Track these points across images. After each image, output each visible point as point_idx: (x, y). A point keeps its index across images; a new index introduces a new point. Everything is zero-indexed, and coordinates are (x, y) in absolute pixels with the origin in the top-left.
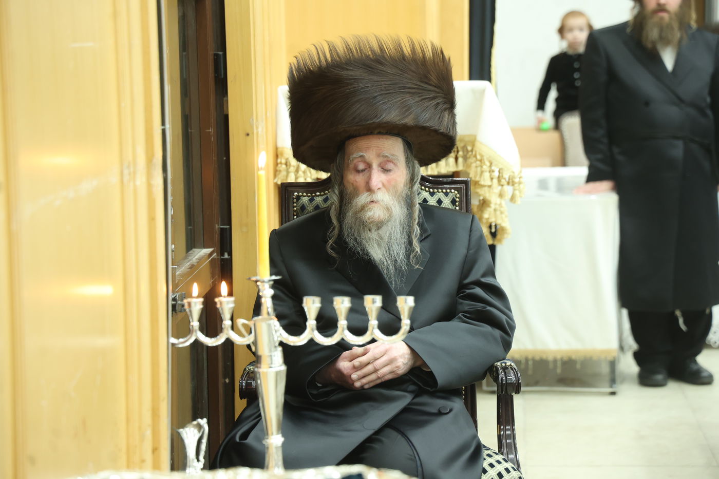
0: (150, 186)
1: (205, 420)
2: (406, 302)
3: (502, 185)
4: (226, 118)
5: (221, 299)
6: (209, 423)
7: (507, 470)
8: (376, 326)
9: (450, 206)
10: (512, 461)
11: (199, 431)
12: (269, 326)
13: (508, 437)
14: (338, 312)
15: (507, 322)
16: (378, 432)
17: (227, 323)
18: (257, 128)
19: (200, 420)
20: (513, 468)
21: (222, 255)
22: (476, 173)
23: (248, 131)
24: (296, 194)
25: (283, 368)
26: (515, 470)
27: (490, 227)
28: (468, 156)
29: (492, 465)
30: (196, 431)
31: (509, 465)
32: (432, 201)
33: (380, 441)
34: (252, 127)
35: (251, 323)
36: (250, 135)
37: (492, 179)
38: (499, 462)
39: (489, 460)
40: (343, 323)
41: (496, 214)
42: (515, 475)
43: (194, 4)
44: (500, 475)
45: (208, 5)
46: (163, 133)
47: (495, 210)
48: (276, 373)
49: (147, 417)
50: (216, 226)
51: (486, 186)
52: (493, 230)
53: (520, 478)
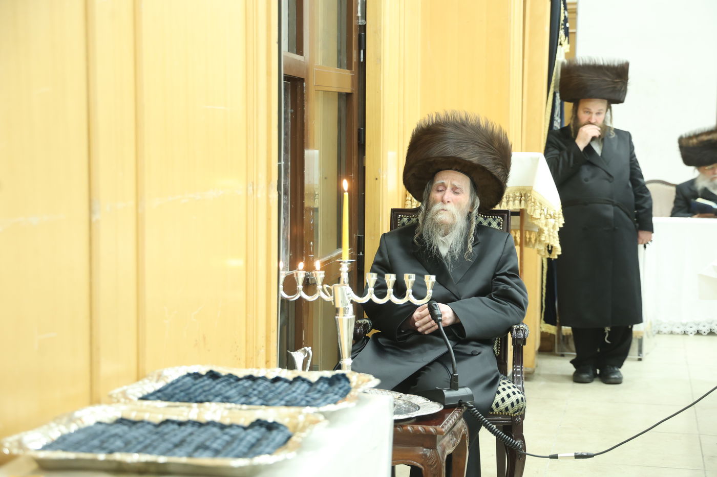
1: (310, 348)
2: (430, 279)
3: (547, 219)
4: (364, 168)
5: (315, 271)
6: (312, 350)
7: (514, 393)
8: (411, 293)
9: (497, 227)
10: (520, 389)
11: (304, 355)
12: (342, 289)
13: (518, 372)
15: (524, 301)
16: (430, 364)
17: (319, 287)
18: (383, 175)
19: (306, 348)
20: (518, 392)
21: (359, 253)
22: (531, 209)
23: (377, 177)
24: (400, 216)
25: (354, 317)
26: (519, 393)
27: (548, 247)
28: (528, 200)
29: (504, 389)
30: (302, 354)
31: (516, 390)
32: (485, 224)
33: (429, 369)
34: (379, 174)
35: (331, 288)
36: (378, 180)
37: (541, 214)
38: (509, 388)
39: (503, 386)
40: (390, 290)
41: (549, 238)
42: (519, 396)
43: (345, 97)
44: (509, 396)
45: (355, 99)
46: (280, 166)
47: (549, 236)
48: (348, 320)
49: (262, 341)
50: (354, 234)
51: (538, 219)
52: (550, 249)
53: (522, 398)
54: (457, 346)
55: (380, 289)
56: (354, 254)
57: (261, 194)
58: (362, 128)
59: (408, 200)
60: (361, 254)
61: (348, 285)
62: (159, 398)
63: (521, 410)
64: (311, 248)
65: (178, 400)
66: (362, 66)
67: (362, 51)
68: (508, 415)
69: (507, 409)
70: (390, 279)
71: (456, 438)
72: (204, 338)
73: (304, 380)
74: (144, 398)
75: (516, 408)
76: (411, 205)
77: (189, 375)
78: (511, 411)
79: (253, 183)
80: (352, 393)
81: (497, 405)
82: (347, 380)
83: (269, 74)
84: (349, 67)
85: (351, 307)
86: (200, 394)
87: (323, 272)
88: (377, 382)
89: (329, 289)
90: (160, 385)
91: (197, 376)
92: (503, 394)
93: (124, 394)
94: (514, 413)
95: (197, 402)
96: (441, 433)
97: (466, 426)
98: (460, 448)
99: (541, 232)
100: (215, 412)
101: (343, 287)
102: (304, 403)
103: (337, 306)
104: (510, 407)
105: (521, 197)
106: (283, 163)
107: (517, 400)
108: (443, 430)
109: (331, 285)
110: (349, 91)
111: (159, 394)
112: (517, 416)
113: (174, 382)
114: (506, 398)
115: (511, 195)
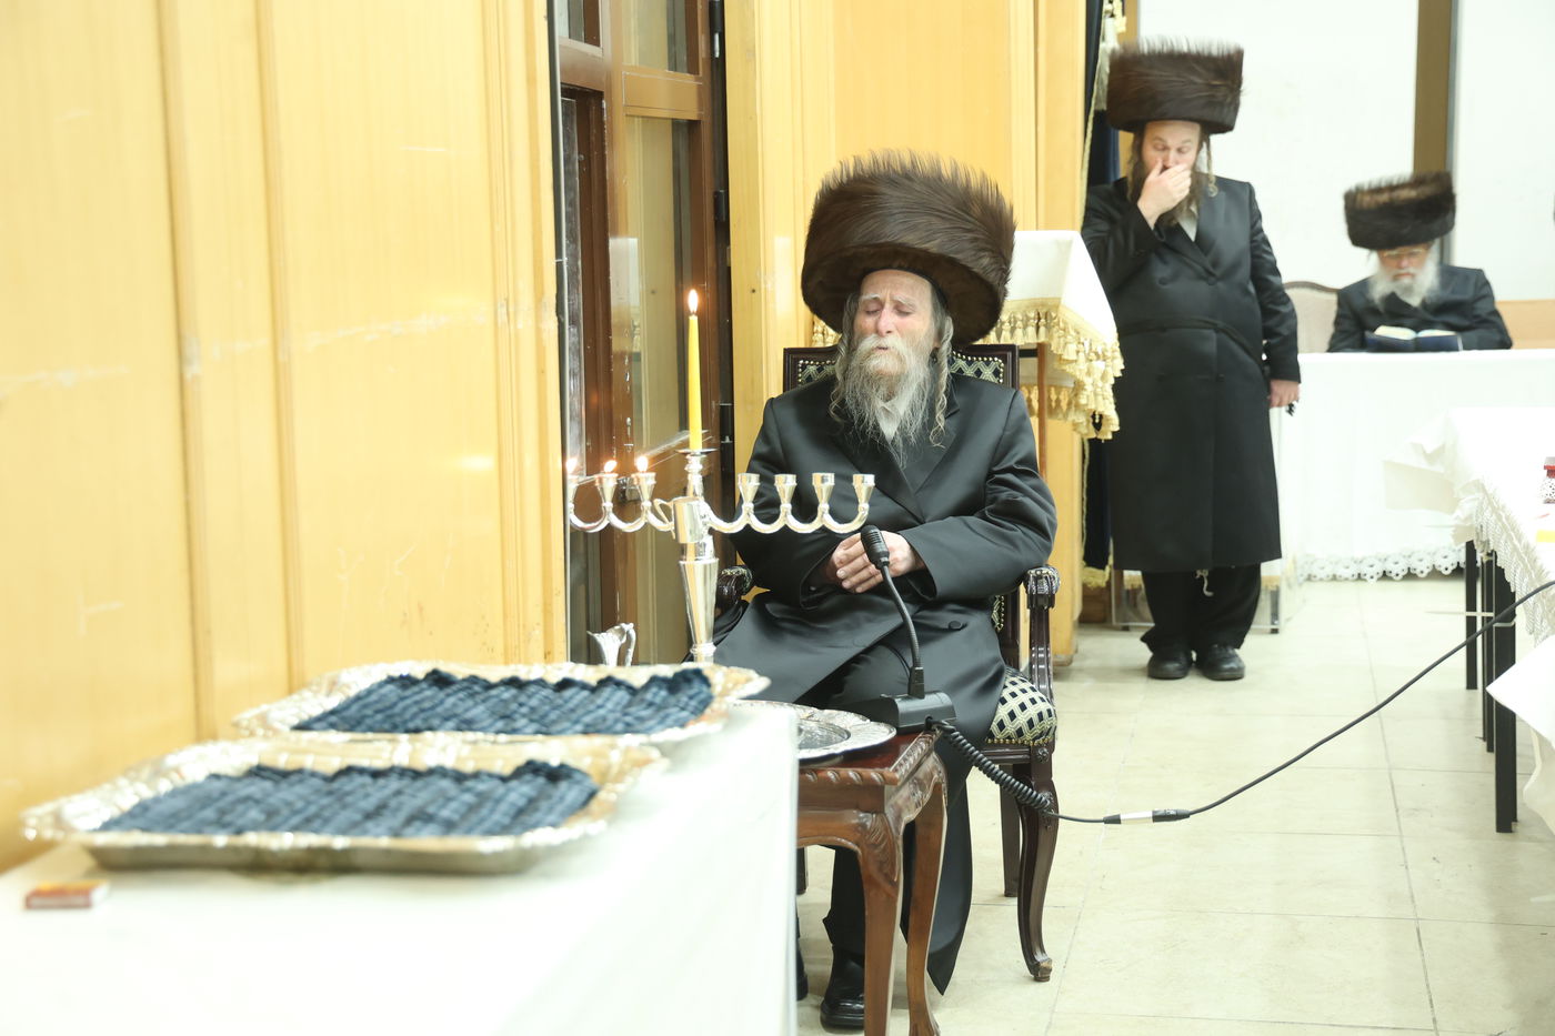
0: (538, 331)
1: (632, 625)
3: (1091, 361)
4: (729, 268)
5: (638, 474)
6: (636, 628)
7: (1033, 701)
8: (827, 511)
9: (992, 379)
10: (1044, 692)
11: (621, 639)
13: (1040, 661)
14: (781, 495)
15: (1049, 520)
16: (869, 650)
17: (646, 504)
18: (766, 283)
19: (623, 625)
20: (1042, 699)
21: (723, 438)
22: (1059, 343)
23: (753, 287)
24: (801, 362)
25: (715, 561)
26: (1043, 701)
27: (1094, 416)
28: (1052, 324)
29: (1014, 695)
30: (616, 637)
31: (1036, 695)
32: (969, 372)
33: (866, 660)
34: (759, 282)
35: (670, 504)
36: (757, 292)
37: (1078, 352)
38: (1024, 691)
39: (1012, 688)
40: (786, 506)
41: (1096, 399)
42: (1043, 707)
43: (685, 130)
44: (1023, 707)
45: (706, 132)
46: (559, 266)
47: (1096, 394)
48: (705, 567)
49: (535, 615)
50: (713, 403)
51: (1072, 362)
52: (1097, 421)
53: (1049, 711)
54: (920, 614)
55: (767, 506)
56: (714, 441)
57: (525, 323)
58: (722, 191)
59: (817, 332)
60: (728, 440)
61: (702, 499)
62: (333, 726)
63: (1047, 734)
64: (629, 429)
65: (371, 729)
66: (718, 67)
67: (717, 37)
68: (1023, 743)
69: (1020, 732)
70: (785, 484)
71: (923, 790)
72: (421, 609)
73: (619, 684)
74: (303, 727)
75: (1037, 729)
76: (824, 342)
77: (391, 680)
78: (1028, 736)
79: (507, 300)
80: (715, 705)
81: (1001, 726)
82: (705, 681)
83: (531, 80)
84: (692, 68)
85: (709, 541)
86: (414, 716)
87: (653, 474)
88: (761, 683)
89: (665, 509)
90: (333, 702)
91: (406, 682)
92: (1013, 704)
93: (263, 720)
94: (1034, 740)
95: (407, 731)
96: (893, 782)
97: (940, 768)
98: (930, 811)
99: (1078, 387)
100: (444, 749)
101: (694, 503)
102: (620, 727)
103: (682, 540)
104: (1025, 728)
105: (1039, 319)
106: (565, 259)
107: (1040, 715)
108: (897, 776)
109: (668, 500)
110: (694, 117)
111: (333, 719)
112: (1040, 746)
113: (361, 695)
114: (1017, 711)
115: (1019, 316)
